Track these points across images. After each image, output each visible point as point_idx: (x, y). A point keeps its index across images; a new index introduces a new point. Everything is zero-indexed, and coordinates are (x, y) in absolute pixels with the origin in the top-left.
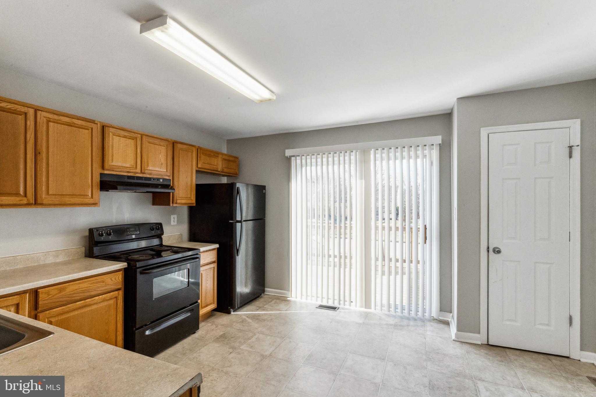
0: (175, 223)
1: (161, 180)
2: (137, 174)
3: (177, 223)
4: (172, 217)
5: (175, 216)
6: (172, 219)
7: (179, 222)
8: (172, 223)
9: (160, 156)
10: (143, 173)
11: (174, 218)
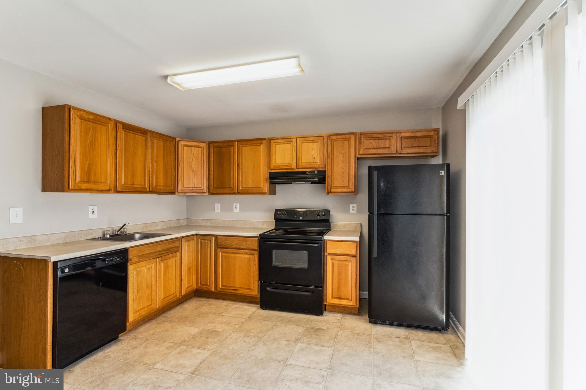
0: (355, 212)
1: (316, 172)
2: (294, 170)
3: (357, 212)
4: (351, 206)
5: (355, 205)
6: (351, 208)
7: (359, 211)
8: (351, 212)
9: (313, 152)
10: (299, 168)
11: (353, 207)
